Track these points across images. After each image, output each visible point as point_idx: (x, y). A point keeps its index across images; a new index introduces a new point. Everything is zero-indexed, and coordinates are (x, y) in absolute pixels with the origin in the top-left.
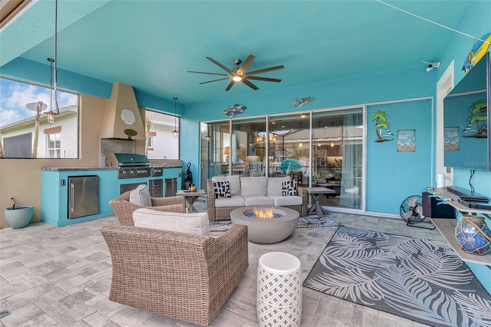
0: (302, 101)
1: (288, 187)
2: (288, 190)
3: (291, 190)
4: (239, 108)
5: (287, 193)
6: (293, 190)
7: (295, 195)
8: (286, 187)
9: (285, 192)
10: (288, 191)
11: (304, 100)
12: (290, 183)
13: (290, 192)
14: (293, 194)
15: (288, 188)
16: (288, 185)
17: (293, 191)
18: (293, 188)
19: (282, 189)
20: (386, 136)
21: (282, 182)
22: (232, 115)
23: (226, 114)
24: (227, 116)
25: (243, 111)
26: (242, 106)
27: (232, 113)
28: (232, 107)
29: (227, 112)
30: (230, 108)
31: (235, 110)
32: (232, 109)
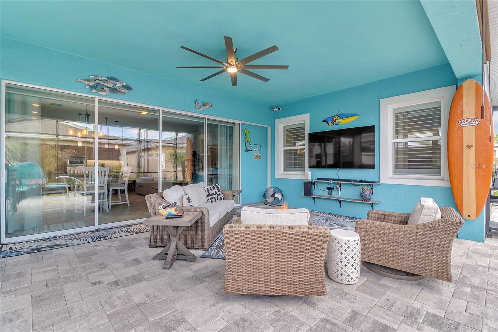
0: (202, 104)
1: (216, 192)
2: (217, 195)
3: (219, 195)
4: (119, 85)
6: (221, 194)
8: (213, 193)
9: (215, 198)
10: (217, 197)
11: (205, 104)
12: (216, 188)
13: (219, 197)
14: (223, 198)
15: (216, 194)
17: (222, 196)
18: (220, 192)
19: (208, 196)
20: (249, 147)
21: (206, 188)
22: (105, 91)
23: (92, 87)
24: (94, 91)
25: (126, 91)
26: (125, 84)
27: (105, 88)
28: (103, 78)
29: (92, 84)
30: (100, 79)
31: (110, 85)
32: (105, 82)
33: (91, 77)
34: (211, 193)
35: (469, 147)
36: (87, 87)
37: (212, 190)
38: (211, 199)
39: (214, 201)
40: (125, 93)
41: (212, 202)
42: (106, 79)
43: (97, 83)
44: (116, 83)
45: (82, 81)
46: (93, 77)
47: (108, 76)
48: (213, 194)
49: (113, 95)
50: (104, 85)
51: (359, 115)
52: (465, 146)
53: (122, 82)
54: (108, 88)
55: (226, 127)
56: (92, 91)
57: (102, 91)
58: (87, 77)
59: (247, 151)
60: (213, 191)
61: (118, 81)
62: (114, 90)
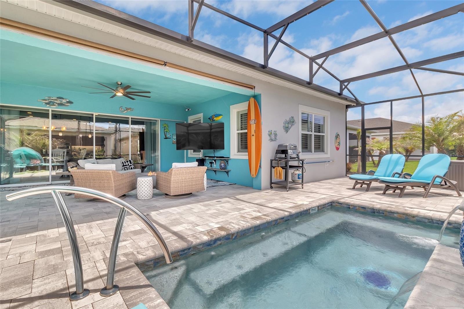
0: (126, 109)
1: (128, 164)
3: (131, 166)
4: (64, 101)
5: (128, 168)
6: (132, 165)
7: (134, 169)
9: (127, 168)
10: (129, 167)
11: (127, 109)
13: (130, 167)
14: (133, 168)
16: (128, 163)
17: (132, 167)
18: (132, 164)
19: (123, 166)
20: (168, 136)
21: (121, 162)
22: (55, 105)
23: (47, 104)
24: (48, 106)
25: (69, 104)
26: (68, 100)
27: (55, 104)
28: (54, 98)
29: (47, 102)
30: (52, 98)
31: (58, 102)
32: (55, 100)
33: (46, 98)
34: (125, 164)
35: (253, 135)
36: (44, 104)
37: (125, 163)
38: (124, 168)
39: (126, 169)
40: (68, 106)
41: (125, 170)
42: (56, 98)
43: (50, 101)
44: (63, 100)
45: (41, 100)
46: (47, 98)
47: (57, 97)
48: (126, 165)
49: (60, 107)
50: (54, 102)
51: (222, 115)
52: (252, 135)
53: (66, 99)
54: (57, 103)
55: (150, 123)
56: (47, 106)
57: (53, 106)
58: (44, 99)
59: (166, 138)
60: (127, 164)
61: (63, 99)
62: (61, 104)
